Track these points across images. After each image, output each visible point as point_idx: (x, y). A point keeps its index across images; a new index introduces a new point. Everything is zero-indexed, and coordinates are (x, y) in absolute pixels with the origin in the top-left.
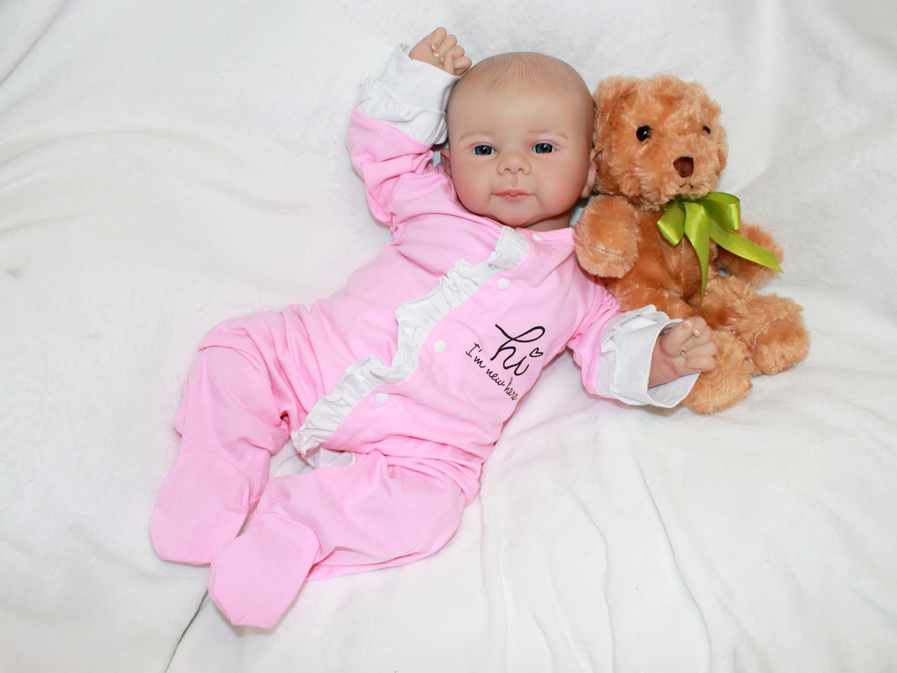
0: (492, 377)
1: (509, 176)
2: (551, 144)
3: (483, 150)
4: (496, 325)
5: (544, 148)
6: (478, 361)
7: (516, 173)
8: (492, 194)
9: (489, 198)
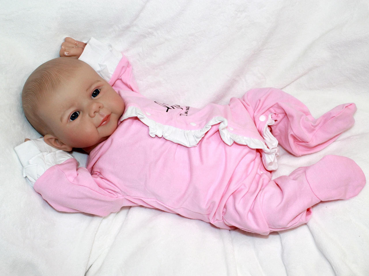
0: (188, 109)
1: (97, 114)
2: (97, 89)
3: (74, 116)
4: (167, 112)
6: (186, 113)
7: (99, 111)
8: (97, 128)
9: (98, 131)
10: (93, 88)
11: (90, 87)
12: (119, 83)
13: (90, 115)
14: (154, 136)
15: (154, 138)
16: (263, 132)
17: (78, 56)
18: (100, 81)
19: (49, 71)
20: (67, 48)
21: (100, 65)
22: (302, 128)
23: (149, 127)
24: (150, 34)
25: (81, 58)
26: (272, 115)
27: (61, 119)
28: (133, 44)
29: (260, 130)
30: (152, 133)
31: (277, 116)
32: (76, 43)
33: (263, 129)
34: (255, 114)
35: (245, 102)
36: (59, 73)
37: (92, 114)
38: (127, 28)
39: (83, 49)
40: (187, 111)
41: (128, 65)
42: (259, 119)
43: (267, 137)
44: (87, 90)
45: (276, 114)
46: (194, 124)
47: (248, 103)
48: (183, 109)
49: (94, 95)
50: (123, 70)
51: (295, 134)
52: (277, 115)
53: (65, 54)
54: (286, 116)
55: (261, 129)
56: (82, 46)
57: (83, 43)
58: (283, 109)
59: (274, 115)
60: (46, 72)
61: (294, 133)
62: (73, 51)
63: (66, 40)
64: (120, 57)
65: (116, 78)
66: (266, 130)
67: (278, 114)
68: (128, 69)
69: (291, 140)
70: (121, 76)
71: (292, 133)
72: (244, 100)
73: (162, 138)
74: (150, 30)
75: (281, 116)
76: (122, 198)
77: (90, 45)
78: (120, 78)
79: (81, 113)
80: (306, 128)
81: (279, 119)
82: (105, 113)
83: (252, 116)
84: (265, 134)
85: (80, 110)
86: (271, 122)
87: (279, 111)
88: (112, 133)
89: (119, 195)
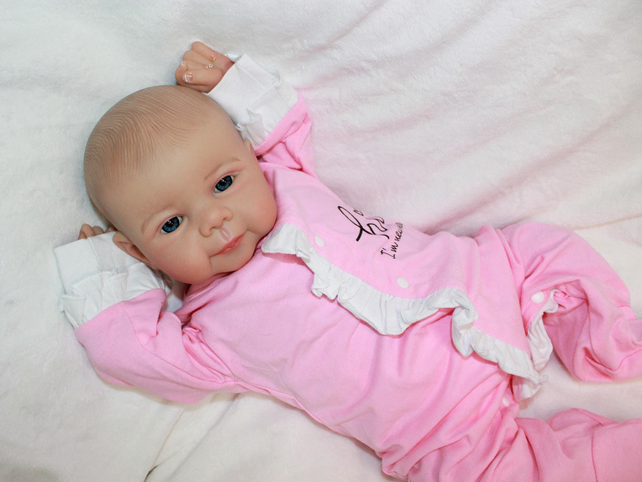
0: (400, 237)
1: (217, 232)
2: (228, 175)
3: (171, 225)
4: (358, 240)
5: (225, 183)
6: (394, 248)
7: (222, 225)
8: (210, 257)
9: (211, 263)
10: (220, 174)
11: (215, 170)
12: (280, 148)
13: (200, 231)
14: (320, 295)
15: (319, 298)
16: (531, 323)
17: (210, 87)
18: (238, 160)
19: (138, 122)
20: (190, 67)
21: (249, 113)
22: (611, 338)
23: (315, 275)
24: (362, 70)
25: (215, 93)
26: (556, 292)
27: (143, 228)
28: (324, 80)
29: (526, 317)
30: (316, 289)
31: (566, 299)
32: (213, 58)
33: (534, 318)
34: (526, 285)
35: (512, 250)
36: (157, 133)
37: (206, 230)
38: (321, 49)
39: (223, 74)
40: (397, 242)
41: (306, 119)
42: (531, 299)
43: (533, 335)
44: (206, 178)
45: (566, 294)
46: (403, 283)
47: (518, 254)
48: (388, 237)
49: (220, 185)
50: (293, 128)
51: (593, 351)
52: (567, 296)
53: (183, 79)
54: (585, 305)
55: (530, 317)
56: (222, 65)
57: (227, 58)
58: (583, 292)
59: (560, 295)
60: (132, 122)
61: (592, 347)
62: (202, 76)
63: (194, 47)
64: (293, 100)
65: (277, 140)
66: (538, 323)
67: (569, 296)
68: (304, 125)
69: (580, 355)
70: (286, 138)
71: (588, 346)
72: (510, 244)
73: (336, 302)
74: (364, 64)
75: (575, 302)
76: (233, 383)
77: (237, 68)
78: (284, 141)
79: (186, 220)
80: (617, 340)
81: (568, 306)
82: (232, 230)
83: (518, 285)
84: (533, 330)
85: (186, 215)
86: (551, 307)
87: (573, 291)
88: (240, 269)
89: (228, 379)
